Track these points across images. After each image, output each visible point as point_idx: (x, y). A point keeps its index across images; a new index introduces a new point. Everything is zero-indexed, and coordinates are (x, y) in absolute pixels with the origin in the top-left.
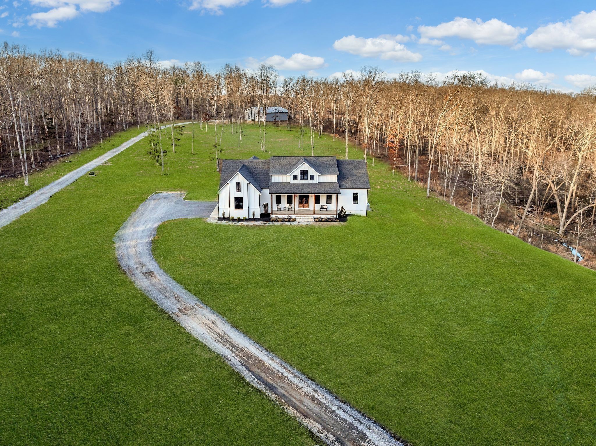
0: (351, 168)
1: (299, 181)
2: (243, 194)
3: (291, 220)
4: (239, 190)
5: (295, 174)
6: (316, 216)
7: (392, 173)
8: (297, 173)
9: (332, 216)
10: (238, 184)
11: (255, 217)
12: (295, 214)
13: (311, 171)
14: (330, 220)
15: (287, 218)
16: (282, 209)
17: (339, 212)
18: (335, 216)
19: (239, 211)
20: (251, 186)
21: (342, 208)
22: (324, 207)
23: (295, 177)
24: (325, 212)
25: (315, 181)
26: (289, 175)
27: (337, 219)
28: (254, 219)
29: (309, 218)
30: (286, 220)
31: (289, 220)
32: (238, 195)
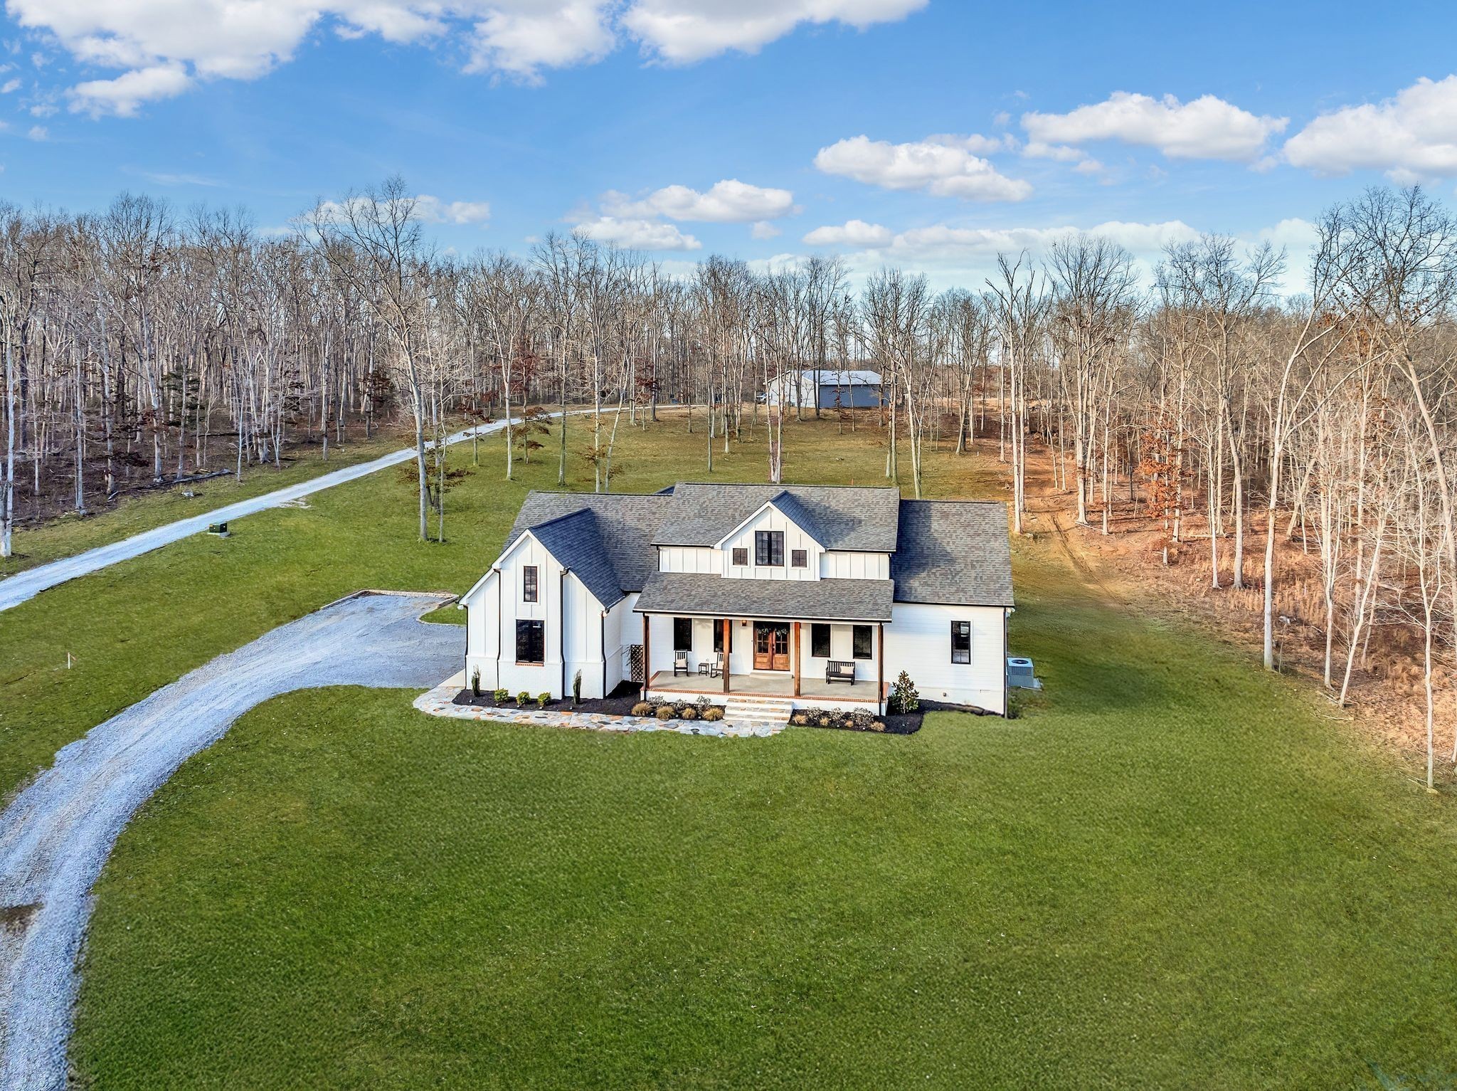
0: (951, 528)
1: (753, 571)
2: (545, 611)
3: (707, 714)
4: (531, 595)
5: (737, 544)
6: (802, 704)
7: (1160, 558)
8: (747, 541)
9: (860, 705)
10: (530, 573)
11: (582, 696)
12: (727, 689)
13: (796, 537)
14: (849, 723)
15: (692, 706)
16: (694, 668)
17: (889, 692)
18: (874, 708)
19: (529, 669)
20: (574, 581)
21: (903, 676)
22: (846, 670)
23: (740, 557)
24: (843, 689)
25: (809, 574)
26: (718, 546)
27: (876, 719)
28: (576, 703)
29: (773, 710)
30: (688, 711)
31: (698, 714)
32: (530, 612)
